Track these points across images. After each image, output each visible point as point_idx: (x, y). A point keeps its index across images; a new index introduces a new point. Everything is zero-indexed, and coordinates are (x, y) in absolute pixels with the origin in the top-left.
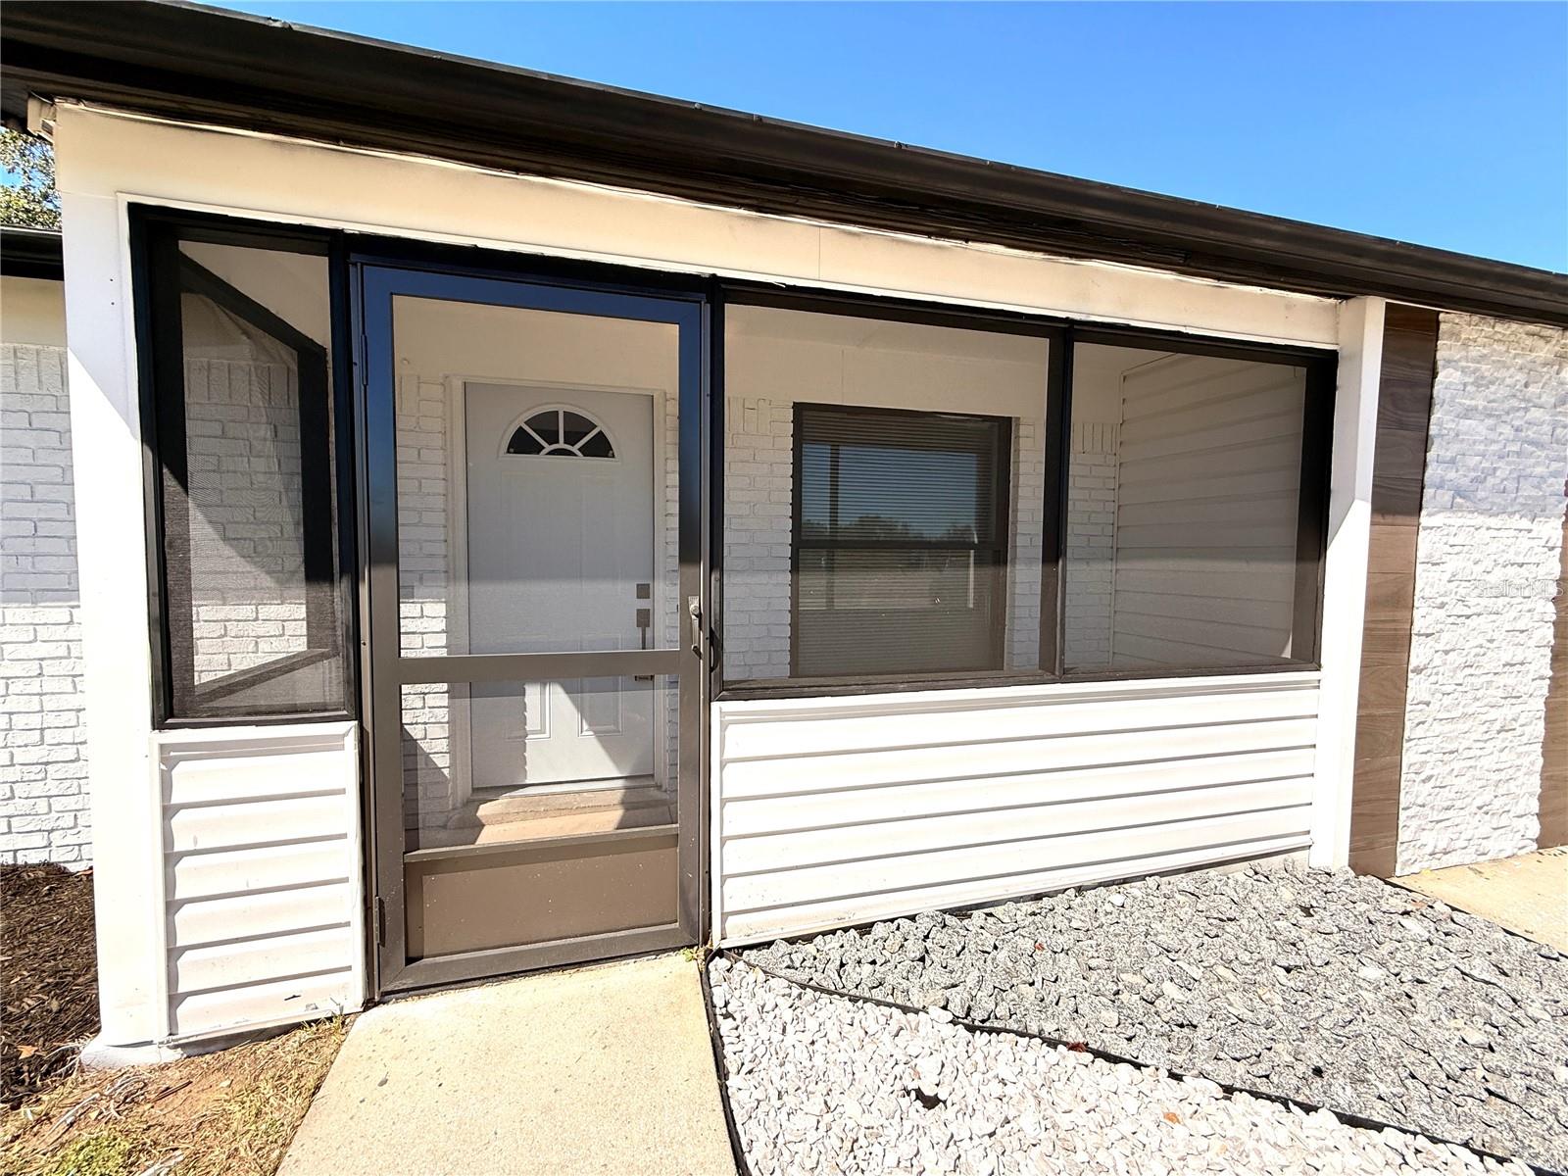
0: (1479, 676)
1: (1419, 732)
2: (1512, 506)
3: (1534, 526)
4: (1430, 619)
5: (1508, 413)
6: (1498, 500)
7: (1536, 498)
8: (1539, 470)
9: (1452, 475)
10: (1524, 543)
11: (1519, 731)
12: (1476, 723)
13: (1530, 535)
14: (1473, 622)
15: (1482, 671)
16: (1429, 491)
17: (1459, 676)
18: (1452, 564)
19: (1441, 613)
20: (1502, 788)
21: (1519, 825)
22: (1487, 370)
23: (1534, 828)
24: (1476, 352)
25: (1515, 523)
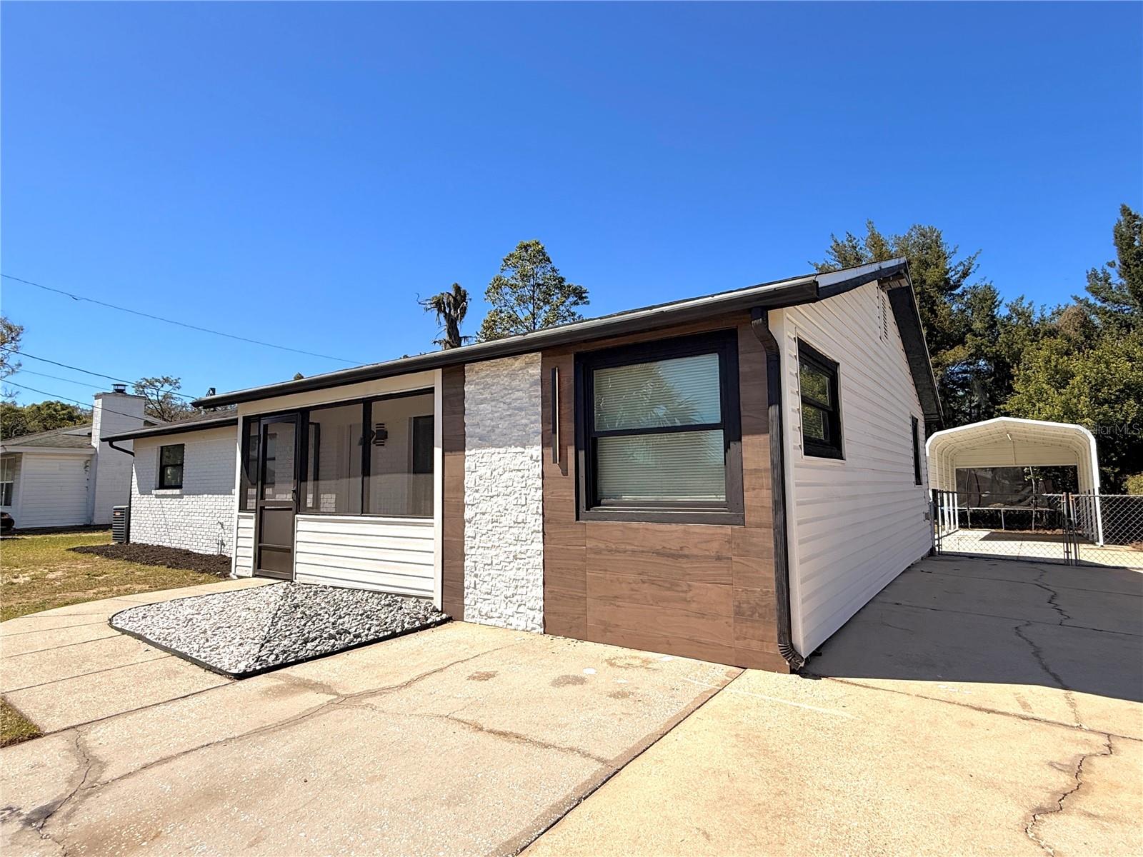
0: (501, 527)
1: (473, 551)
2: (509, 441)
3: (526, 451)
4: (471, 497)
5: (502, 397)
6: (503, 439)
7: (522, 436)
8: (524, 421)
9: (477, 430)
10: (520, 458)
11: (526, 561)
12: (501, 552)
13: (523, 455)
14: (495, 499)
15: (501, 525)
16: (468, 440)
17: (490, 526)
18: (481, 471)
19: (477, 495)
20: (520, 591)
21: (531, 614)
22: (489, 380)
23: (539, 617)
24: (483, 374)
25: (513, 449)
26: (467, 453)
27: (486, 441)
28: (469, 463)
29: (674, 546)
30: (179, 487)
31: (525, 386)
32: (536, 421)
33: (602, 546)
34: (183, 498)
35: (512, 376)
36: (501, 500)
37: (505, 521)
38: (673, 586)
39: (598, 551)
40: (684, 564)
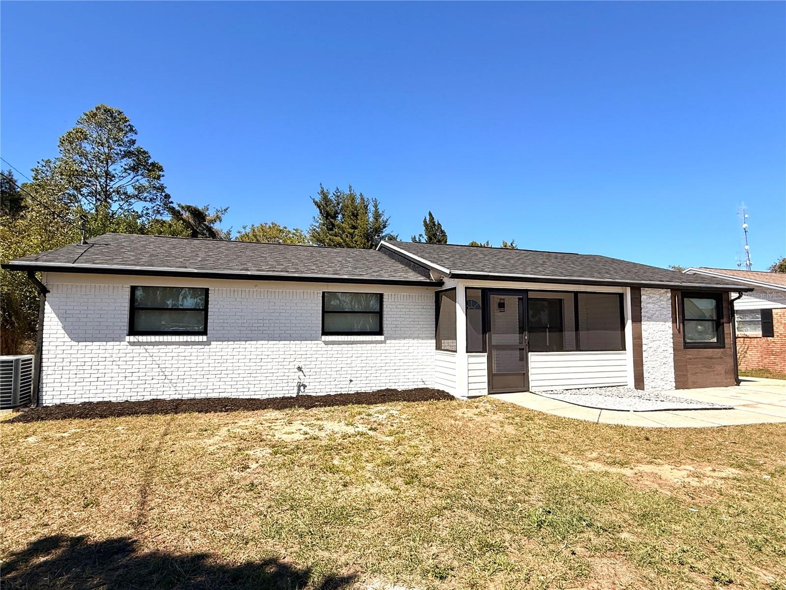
1: (646, 363)
2: (660, 320)
3: (666, 324)
5: (657, 303)
6: (657, 319)
7: (665, 318)
8: (665, 313)
9: (647, 314)
10: (664, 327)
11: (668, 364)
12: (658, 362)
14: (655, 342)
15: (658, 352)
16: (643, 318)
17: (653, 353)
18: (649, 331)
19: (648, 340)
20: (666, 376)
21: (671, 383)
22: (651, 295)
23: (674, 385)
24: (648, 292)
25: (661, 323)
26: (642, 323)
27: (650, 319)
28: (643, 327)
29: (710, 355)
30: (204, 333)
31: (665, 300)
32: (669, 313)
33: (692, 357)
34: (210, 344)
35: (661, 295)
36: (657, 342)
37: (660, 350)
38: (711, 367)
39: (690, 359)
40: (713, 360)
